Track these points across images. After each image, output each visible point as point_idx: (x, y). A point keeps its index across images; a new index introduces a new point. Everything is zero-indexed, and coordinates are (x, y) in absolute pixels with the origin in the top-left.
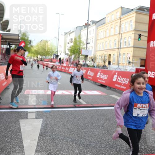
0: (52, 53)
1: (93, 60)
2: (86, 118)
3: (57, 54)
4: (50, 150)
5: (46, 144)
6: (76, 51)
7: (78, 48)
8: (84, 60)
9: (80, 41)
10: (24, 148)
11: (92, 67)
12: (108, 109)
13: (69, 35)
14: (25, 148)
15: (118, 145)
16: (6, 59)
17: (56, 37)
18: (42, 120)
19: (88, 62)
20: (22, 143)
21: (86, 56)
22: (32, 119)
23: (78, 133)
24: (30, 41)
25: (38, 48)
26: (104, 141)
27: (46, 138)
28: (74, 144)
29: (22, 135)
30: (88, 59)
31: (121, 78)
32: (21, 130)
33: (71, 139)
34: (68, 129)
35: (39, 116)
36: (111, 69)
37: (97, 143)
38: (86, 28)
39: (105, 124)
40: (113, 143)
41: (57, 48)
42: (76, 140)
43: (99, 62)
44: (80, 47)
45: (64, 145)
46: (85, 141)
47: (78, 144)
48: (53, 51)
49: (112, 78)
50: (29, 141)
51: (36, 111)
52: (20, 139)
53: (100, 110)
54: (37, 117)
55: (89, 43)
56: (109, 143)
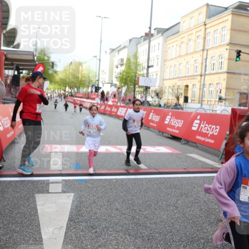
0: (89, 82)
1: (157, 95)
2: (147, 193)
3: (98, 85)
4: (86, 245)
5: (80, 235)
6: (129, 79)
7: (133, 74)
8: (142, 95)
9: (137, 62)
10: (42, 241)
11: (156, 106)
12: (184, 177)
13: (118, 54)
14: (44, 242)
15: (202, 238)
16: (12, 94)
17: (96, 56)
18: (73, 194)
19: (149, 99)
20: (41, 232)
21: (147, 88)
22: (56, 193)
23: (134, 218)
24: (53, 63)
25: (66, 74)
26: (178, 231)
27: (79, 225)
28: (127, 236)
29: (40, 220)
30: (149, 93)
31: (207, 125)
32: (39, 212)
33: (122, 227)
34: (117, 209)
35: (67, 188)
36: (189, 110)
37: (165, 235)
38: (148, 41)
39: (179, 202)
40: (193, 234)
41: (97, 74)
42: (131, 228)
43: (168, 98)
44: (136, 73)
45: (111, 237)
46: (146, 230)
47: (133, 236)
48: (92, 81)
49: (191, 125)
50: (51, 229)
51: (62, 180)
52: (36, 226)
53: (170, 178)
54: (65, 190)
55: (152, 66)
56: (185, 233)
